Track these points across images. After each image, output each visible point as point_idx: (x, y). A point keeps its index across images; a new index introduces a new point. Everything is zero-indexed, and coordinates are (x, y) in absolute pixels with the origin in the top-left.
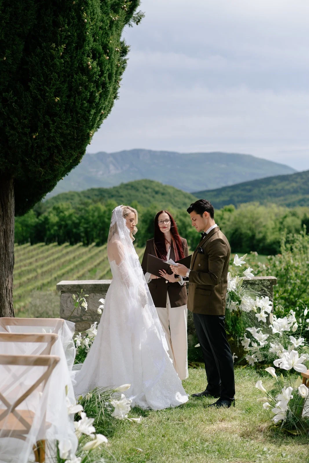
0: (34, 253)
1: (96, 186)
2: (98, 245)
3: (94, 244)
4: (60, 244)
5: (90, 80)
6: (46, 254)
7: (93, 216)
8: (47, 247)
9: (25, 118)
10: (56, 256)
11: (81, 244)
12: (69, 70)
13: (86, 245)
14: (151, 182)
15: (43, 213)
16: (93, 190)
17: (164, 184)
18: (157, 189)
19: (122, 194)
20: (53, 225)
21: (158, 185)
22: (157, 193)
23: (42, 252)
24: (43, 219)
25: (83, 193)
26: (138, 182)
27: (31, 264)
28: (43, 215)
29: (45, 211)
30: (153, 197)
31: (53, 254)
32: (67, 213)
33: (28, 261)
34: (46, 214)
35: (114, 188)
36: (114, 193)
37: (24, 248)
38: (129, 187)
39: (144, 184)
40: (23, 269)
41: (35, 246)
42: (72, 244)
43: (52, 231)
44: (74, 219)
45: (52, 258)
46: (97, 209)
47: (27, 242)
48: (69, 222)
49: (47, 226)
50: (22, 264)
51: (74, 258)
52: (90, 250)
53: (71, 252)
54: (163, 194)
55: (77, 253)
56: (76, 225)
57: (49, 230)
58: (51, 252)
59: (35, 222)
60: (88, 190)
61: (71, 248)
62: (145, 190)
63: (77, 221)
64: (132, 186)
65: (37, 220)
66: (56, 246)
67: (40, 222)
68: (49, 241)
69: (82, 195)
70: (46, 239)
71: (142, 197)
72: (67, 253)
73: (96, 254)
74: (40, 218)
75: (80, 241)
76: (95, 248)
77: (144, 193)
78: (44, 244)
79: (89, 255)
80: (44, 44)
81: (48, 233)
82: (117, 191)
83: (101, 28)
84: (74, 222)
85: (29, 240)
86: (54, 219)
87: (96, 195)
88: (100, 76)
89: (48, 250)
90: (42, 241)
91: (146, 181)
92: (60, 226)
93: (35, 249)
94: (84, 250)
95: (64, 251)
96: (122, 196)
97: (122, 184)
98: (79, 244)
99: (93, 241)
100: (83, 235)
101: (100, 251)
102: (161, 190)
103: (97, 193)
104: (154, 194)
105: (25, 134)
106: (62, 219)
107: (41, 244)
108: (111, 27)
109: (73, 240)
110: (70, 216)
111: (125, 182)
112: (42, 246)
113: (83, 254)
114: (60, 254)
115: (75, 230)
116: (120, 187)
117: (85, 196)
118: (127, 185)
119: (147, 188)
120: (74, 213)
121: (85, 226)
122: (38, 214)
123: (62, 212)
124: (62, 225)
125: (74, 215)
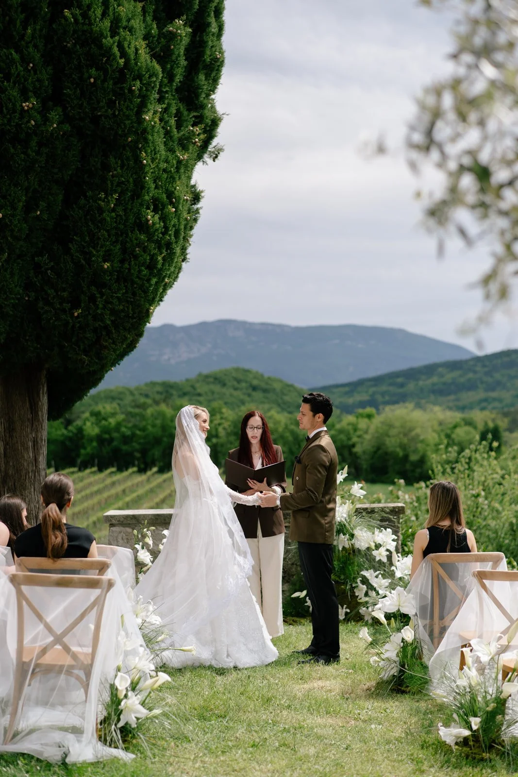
1: (159, 379)
2: (161, 471)
3: (155, 469)
4: (100, 470)
5: (150, 240)
6: (80, 485)
7: (153, 426)
8: (80, 474)
9: (64, 290)
10: (95, 488)
11: (135, 469)
12: (122, 227)
13: (142, 470)
14: (247, 371)
15: (74, 421)
16: (153, 384)
17: (266, 375)
18: (255, 382)
19: (199, 391)
20: (91, 440)
21: (258, 376)
22: (255, 388)
24: (75, 431)
25: (137, 389)
26: (226, 373)
28: (75, 424)
29: (79, 417)
30: (249, 395)
31: (90, 484)
32: (112, 421)
34: (79, 423)
35: (187, 380)
36: (188, 389)
38: (211, 380)
39: (234, 374)
42: (120, 469)
43: (88, 450)
44: (123, 429)
45: (88, 491)
46: (160, 414)
47: (50, 467)
48: (115, 435)
49: (80, 442)
51: (124, 491)
52: (148, 480)
53: (119, 482)
54: (265, 391)
55: (129, 483)
56: (126, 440)
57: (84, 447)
58: (86, 481)
59: (63, 435)
60: (146, 385)
61: (119, 476)
62: (237, 385)
63: (128, 433)
64: (216, 379)
65: (65, 432)
66: (94, 473)
67: (71, 434)
68: (83, 466)
69: (136, 392)
70: (79, 461)
71: (231, 395)
72: (113, 484)
73: (159, 486)
74: (70, 428)
75: (134, 465)
76: (157, 476)
77: (236, 389)
78: (75, 469)
79: (148, 487)
80: (89, 193)
81: (82, 451)
82: (193, 387)
83: (165, 170)
84: (123, 435)
85: (53, 463)
86: (91, 429)
87: (158, 393)
88: (164, 234)
89: (82, 479)
90: (72, 464)
91: (237, 370)
92: (100, 440)
94: (143, 478)
95: (109, 481)
96: (199, 395)
97: (200, 375)
98: (130, 470)
99: (153, 464)
100: (137, 454)
101: (164, 481)
102: (263, 385)
103: (161, 389)
104: (250, 391)
105: (64, 311)
106: (106, 430)
107: (72, 470)
108: (178, 169)
109: (121, 462)
110: (119, 425)
111: (206, 371)
112: (73, 473)
113: (137, 485)
114: (101, 486)
115: (125, 448)
116: (198, 381)
117: (141, 394)
118: (207, 377)
119: (239, 381)
120: (124, 420)
121: (142, 440)
122: (67, 422)
123: (105, 419)
124: (105, 440)
125: (124, 424)
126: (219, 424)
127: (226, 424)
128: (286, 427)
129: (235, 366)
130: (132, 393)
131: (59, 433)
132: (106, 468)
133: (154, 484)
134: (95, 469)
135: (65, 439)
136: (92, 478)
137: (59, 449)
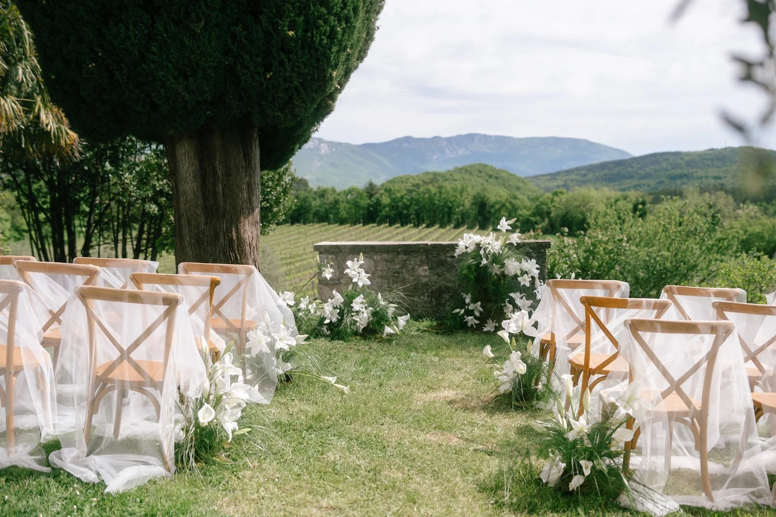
0: (365, 233)
2: (428, 226)
3: (424, 225)
4: (390, 225)
7: (423, 198)
8: (378, 228)
11: (412, 225)
13: (416, 226)
14: (485, 166)
15: (375, 194)
16: (427, 173)
17: (498, 168)
18: (490, 173)
19: (455, 177)
20: (385, 207)
21: (493, 169)
22: (490, 177)
23: (373, 233)
24: (375, 201)
25: (417, 176)
26: (472, 166)
28: (375, 197)
29: (377, 192)
30: (487, 181)
32: (399, 195)
34: (377, 196)
35: (448, 171)
36: (448, 177)
37: (357, 229)
38: (464, 171)
39: (478, 167)
41: (367, 227)
42: (402, 225)
43: (384, 213)
44: (405, 201)
46: (429, 191)
47: (360, 223)
48: (400, 204)
49: (378, 208)
52: (419, 232)
53: (401, 233)
54: (496, 178)
55: (407, 234)
56: (407, 207)
57: (381, 211)
58: (380, 233)
59: (368, 204)
60: (423, 174)
61: (402, 229)
62: (479, 174)
63: (408, 203)
64: (466, 170)
65: (369, 201)
66: (386, 227)
67: (372, 203)
68: (379, 224)
69: (416, 178)
70: (377, 220)
71: (475, 180)
72: (398, 234)
74: (372, 199)
75: (411, 223)
76: (425, 229)
77: (478, 177)
78: (375, 225)
81: (380, 214)
82: (451, 175)
84: (404, 204)
85: (362, 220)
86: (386, 200)
89: (379, 231)
90: (373, 221)
91: (480, 165)
92: (391, 207)
93: (366, 230)
94: (415, 231)
95: (395, 232)
96: (456, 180)
97: (456, 168)
98: (409, 226)
99: (423, 222)
100: (413, 216)
101: (430, 233)
102: (495, 174)
103: (431, 177)
104: (487, 178)
106: (393, 200)
107: (373, 225)
109: (403, 220)
110: (402, 197)
111: (460, 165)
112: (373, 227)
113: (413, 235)
114: (390, 235)
115: (405, 212)
116: (454, 171)
117: (418, 179)
118: (461, 169)
119: (480, 172)
120: (405, 194)
121: (416, 208)
122: (371, 196)
123: (394, 194)
124: (393, 206)
125: (405, 197)
126: (466, 198)
127: (470, 198)
128: (507, 200)
129: (478, 162)
130: (414, 179)
131: (366, 202)
132: (394, 224)
133: (423, 234)
134: (387, 224)
135: (370, 206)
136: (385, 230)
137: (365, 212)
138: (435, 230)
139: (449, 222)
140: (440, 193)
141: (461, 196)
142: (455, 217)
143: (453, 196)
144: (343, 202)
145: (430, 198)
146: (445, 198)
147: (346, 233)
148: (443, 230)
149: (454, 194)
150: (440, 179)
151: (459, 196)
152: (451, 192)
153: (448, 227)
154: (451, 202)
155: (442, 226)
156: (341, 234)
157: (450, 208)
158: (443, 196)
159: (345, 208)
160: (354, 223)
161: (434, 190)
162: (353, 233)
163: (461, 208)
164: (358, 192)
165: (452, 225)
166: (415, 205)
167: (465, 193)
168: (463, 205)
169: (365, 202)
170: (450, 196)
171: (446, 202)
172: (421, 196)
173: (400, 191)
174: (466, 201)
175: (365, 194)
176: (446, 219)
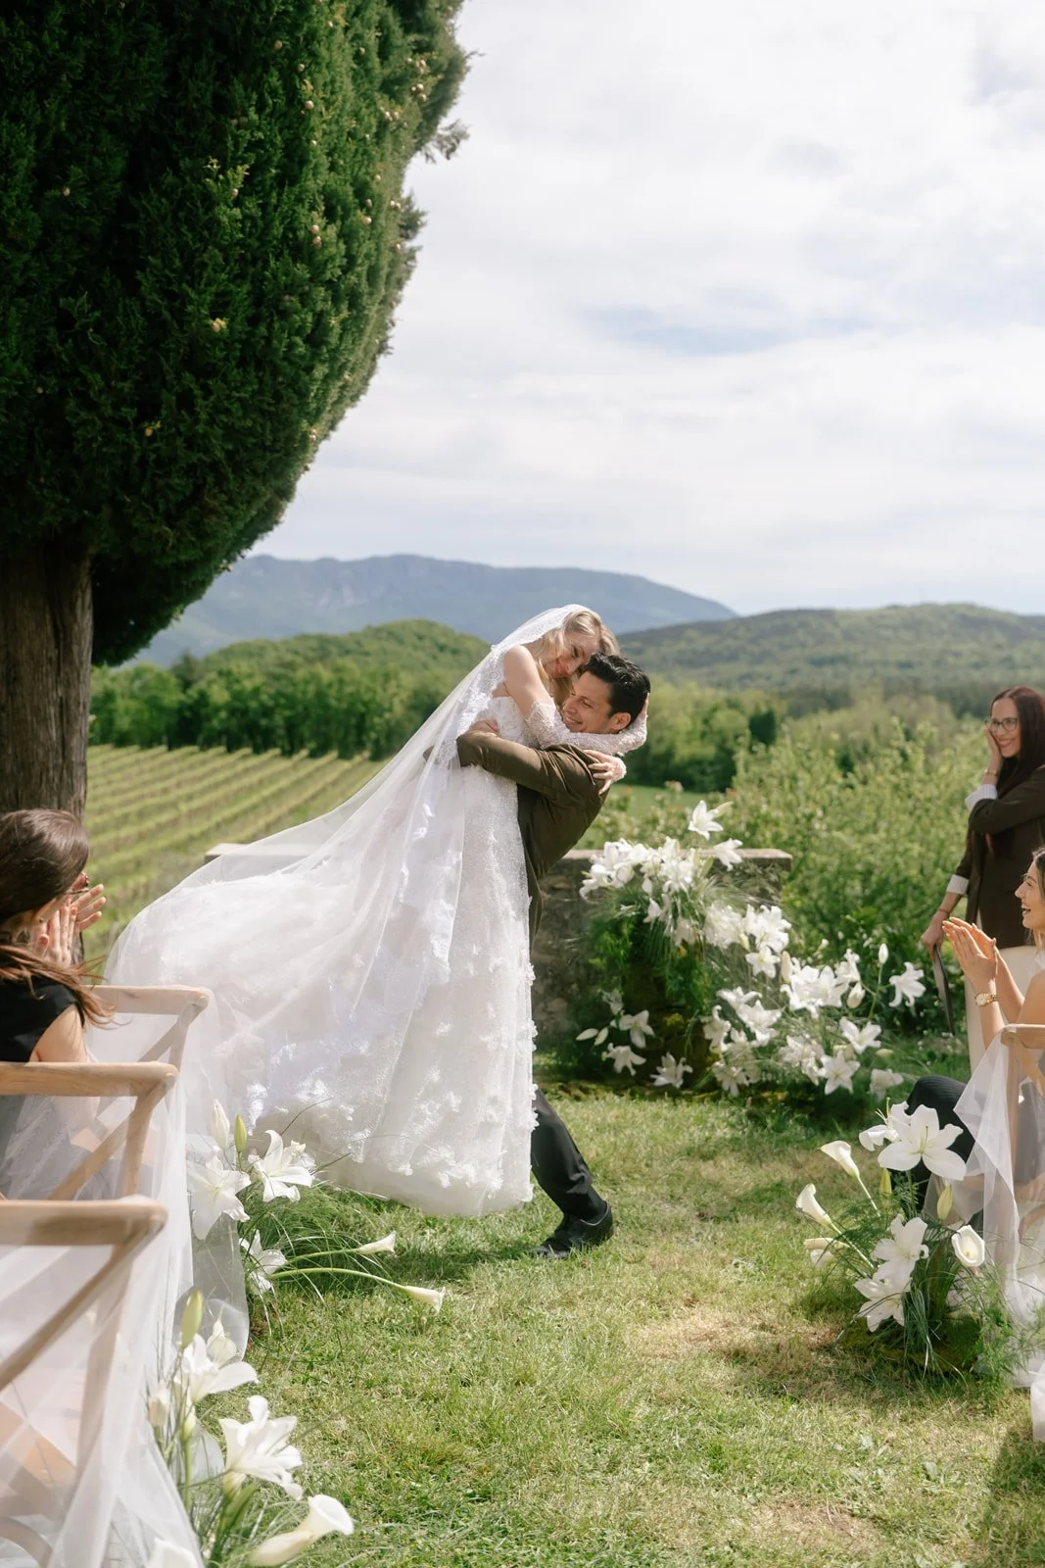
0: (175, 767)
1: (313, 629)
2: (313, 755)
3: (304, 753)
4: (230, 749)
6: (200, 771)
7: (304, 693)
8: (202, 756)
10: (221, 776)
13: (288, 753)
14: (432, 625)
15: (196, 681)
17: (458, 631)
18: (442, 640)
19: (367, 648)
20: (217, 709)
21: (446, 632)
22: (442, 648)
23: (192, 767)
24: (196, 697)
25: (285, 642)
26: (404, 626)
27: (165, 791)
28: (196, 687)
29: (201, 677)
30: (435, 658)
31: (215, 771)
32: (248, 685)
33: (160, 786)
34: (202, 685)
35: (352, 634)
36: (352, 646)
37: (154, 757)
38: (384, 634)
39: (415, 629)
40: (150, 801)
41: (178, 753)
42: (257, 751)
43: (215, 723)
44: (264, 697)
46: (315, 678)
47: (160, 743)
48: (253, 704)
49: (203, 711)
50: (146, 790)
53: (254, 768)
54: (455, 652)
56: (267, 712)
57: (209, 719)
58: (208, 767)
59: (181, 703)
61: (255, 760)
62: (418, 642)
63: (271, 703)
64: (390, 633)
65: (181, 696)
66: (221, 755)
67: (189, 701)
68: (208, 743)
69: (281, 647)
70: (200, 738)
71: (410, 656)
72: (247, 771)
73: (309, 776)
74: (189, 692)
77: (417, 648)
78: (196, 749)
79: (294, 777)
81: (206, 725)
82: (358, 643)
84: (262, 705)
85: (165, 738)
86: (219, 695)
89: (203, 763)
90: (191, 741)
91: (420, 623)
92: (233, 712)
93: (176, 760)
95: (240, 767)
96: (367, 654)
97: (369, 627)
99: (302, 745)
100: (281, 732)
102: (452, 644)
103: (314, 644)
104: (436, 650)
106: (237, 696)
109: (259, 740)
110: (256, 691)
111: (378, 623)
112: (192, 754)
113: (280, 773)
114: (229, 773)
115: (264, 722)
116: (365, 634)
117: (288, 650)
118: (379, 630)
119: (421, 638)
120: (263, 683)
121: (288, 713)
122: (186, 684)
123: (238, 681)
124: (237, 709)
125: (264, 689)
126: (395, 695)
127: (404, 695)
129: (416, 616)
130: (276, 649)
131: (175, 698)
132: (237, 749)
133: (303, 772)
134: (222, 749)
135: (182, 708)
136: (219, 763)
137: (174, 720)
138: (330, 763)
139: (360, 745)
140: (341, 682)
141: (385, 690)
142: (373, 735)
143: (368, 689)
144: (123, 696)
145: (320, 695)
146: (351, 695)
147: (131, 765)
148: (346, 765)
149: (371, 685)
150: (334, 650)
151: (379, 690)
152: (366, 681)
153: (357, 759)
154: (365, 704)
155: (345, 755)
156: (120, 769)
157: (362, 717)
158: (349, 689)
159: (127, 712)
160: (148, 743)
161: (326, 675)
162: (147, 766)
163: (387, 715)
164: (159, 676)
165: (367, 754)
166: (287, 707)
167: (393, 683)
168: (390, 710)
169: (173, 697)
170: (362, 690)
171: (352, 705)
172: (301, 687)
173: (252, 677)
174: (396, 701)
175: (173, 680)
176: (352, 738)
